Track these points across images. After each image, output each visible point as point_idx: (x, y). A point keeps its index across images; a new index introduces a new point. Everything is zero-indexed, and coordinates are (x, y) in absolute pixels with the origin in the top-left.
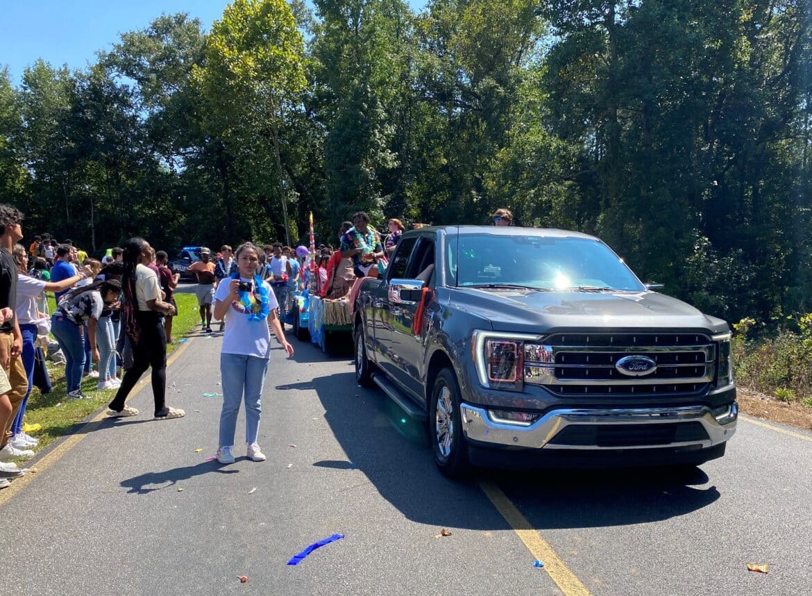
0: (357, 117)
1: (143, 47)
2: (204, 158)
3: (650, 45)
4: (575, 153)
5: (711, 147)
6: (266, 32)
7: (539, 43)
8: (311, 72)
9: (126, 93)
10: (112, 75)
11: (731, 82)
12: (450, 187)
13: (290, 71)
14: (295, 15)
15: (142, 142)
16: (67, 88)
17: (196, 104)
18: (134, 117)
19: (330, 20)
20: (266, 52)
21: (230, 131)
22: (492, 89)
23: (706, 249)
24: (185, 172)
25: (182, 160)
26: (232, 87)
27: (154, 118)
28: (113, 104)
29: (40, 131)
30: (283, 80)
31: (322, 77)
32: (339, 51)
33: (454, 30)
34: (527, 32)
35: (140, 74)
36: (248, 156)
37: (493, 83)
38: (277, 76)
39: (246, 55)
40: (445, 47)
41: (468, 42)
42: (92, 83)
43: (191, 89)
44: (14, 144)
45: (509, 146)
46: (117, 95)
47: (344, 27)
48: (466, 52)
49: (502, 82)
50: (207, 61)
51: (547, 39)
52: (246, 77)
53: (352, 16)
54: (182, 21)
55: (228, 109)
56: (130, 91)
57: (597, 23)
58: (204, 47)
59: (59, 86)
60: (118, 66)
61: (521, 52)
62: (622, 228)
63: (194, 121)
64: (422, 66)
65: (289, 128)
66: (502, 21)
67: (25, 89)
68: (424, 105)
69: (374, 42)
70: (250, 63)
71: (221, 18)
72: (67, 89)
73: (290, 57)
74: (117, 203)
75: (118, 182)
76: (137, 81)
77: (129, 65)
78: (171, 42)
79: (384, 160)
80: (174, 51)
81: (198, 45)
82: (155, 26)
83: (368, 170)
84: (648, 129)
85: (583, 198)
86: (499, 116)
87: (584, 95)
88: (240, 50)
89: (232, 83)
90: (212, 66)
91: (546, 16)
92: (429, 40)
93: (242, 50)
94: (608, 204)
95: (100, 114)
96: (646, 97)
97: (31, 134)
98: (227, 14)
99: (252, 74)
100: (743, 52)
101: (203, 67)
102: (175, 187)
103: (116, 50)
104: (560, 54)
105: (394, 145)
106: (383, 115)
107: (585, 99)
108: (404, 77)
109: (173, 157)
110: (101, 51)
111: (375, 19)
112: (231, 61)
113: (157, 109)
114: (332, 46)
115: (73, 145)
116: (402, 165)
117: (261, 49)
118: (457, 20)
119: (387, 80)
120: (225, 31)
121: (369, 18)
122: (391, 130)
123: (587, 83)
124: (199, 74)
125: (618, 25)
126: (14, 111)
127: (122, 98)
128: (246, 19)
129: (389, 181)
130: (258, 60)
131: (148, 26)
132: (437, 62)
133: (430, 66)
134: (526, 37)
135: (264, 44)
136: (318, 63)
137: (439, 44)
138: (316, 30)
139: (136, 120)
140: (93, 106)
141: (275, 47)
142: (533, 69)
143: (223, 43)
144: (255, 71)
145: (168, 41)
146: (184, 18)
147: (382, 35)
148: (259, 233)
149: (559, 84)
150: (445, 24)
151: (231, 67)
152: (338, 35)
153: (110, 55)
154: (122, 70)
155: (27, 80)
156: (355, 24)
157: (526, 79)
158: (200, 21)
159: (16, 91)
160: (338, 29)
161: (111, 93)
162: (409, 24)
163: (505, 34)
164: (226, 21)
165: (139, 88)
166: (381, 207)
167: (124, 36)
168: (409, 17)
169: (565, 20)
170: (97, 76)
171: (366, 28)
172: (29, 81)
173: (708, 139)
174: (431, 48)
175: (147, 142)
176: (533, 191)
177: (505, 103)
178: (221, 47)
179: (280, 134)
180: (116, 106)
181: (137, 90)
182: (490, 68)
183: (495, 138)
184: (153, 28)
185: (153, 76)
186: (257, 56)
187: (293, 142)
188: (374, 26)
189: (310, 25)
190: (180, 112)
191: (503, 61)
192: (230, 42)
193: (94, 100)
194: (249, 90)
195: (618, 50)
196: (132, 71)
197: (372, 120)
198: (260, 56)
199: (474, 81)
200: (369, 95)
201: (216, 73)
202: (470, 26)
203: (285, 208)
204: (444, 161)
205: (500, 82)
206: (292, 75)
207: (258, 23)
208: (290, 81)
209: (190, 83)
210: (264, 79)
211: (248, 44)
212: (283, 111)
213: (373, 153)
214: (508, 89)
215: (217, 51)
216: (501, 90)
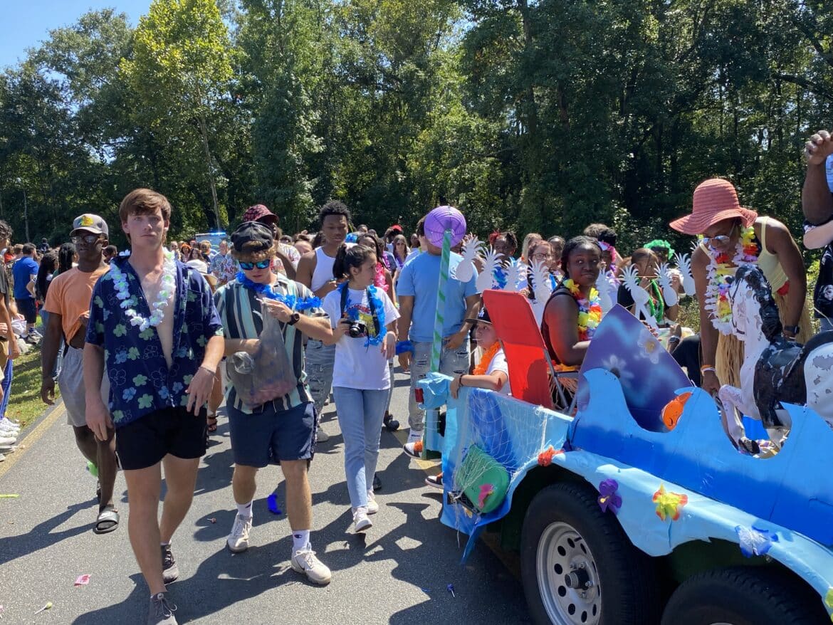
0: (283, 105)
1: (71, 43)
2: (135, 147)
3: (561, 27)
4: (495, 130)
5: (626, 120)
6: (192, 25)
7: (456, 25)
8: (237, 62)
9: (56, 88)
10: (43, 70)
11: (641, 59)
12: (375, 167)
13: (216, 61)
14: (218, 8)
15: (72, 134)
17: (124, 96)
18: (65, 111)
19: (252, 13)
20: (192, 44)
21: (159, 121)
22: (412, 73)
23: (625, 219)
24: (115, 162)
25: (112, 151)
26: (160, 79)
27: (84, 111)
28: (43, 98)
30: (210, 70)
32: (262, 42)
33: (374, 16)
34: (444, 17)
35: (70, 69)
36: (177, 144)
37: (413, 67)
38: (203, 67)
39: (173, 48)
40: (365, 33)
41: (388, 27)
42: (23, 80)
43: (121, 81)
45: (430, 127)
46: (47, 90)
47: (267, 19)
48: (386, 37)
49: (421, 66)
50: (135, 54)
51: (463, 24)
52: (174, 69)
53: (274, 7)
54: (109, 17)
55: (156, 100)
56: (60, 86)
57: (509, 8)
58: (131, 41)
60: (48, 62)
61: (439, 35)
62: (543, 203)
63: (124, 113)
64: (344, 52)
65: (216, 117)
66: (420, 6)
68: (346, 89)
69: (296, 32)
70: (177, 56)
71: (148, 13)
73: (216, 48)
74: (49, 194)
75: (50, 174)
76: (66, 76)
77: (58, 61)
78: (99, 38)
79: (310, 145)
80: (102, 46)
81: (125, 39)
82: (82, 22)
83: (294, 155)
84: (564, 107)
85: (505, 174)
86: (420, 99)
87: (500, 78)
88: (167, 43)
89: (160, 75)
92: (349, 26)
93: (169, 43)
94: (528, 181)
95: (32, 109)
96: (560, 76)
98: (153, 9)
99: (179, 66)
100: (651, 31)
101: (131, 60)
102: (106, 176)
103: (45, 47)
104: (475, 39)
105: (320, 130)
106: (308, 102)
107: (501, 81)
108: (327, 63)
109: (103, 147)
110: (31, 48)
111: (297, 10)
112: (159, 54)
113: (86, 102)
114: (257, 36)
115: (6, 140)
116: (328, 149)
117: (187, 42)
118: (377, 7)
119: (310, 68)
120: (152, 26)
121: (290, 9)
122: (316, 115)
123: (504, 65)
124: (127, 67)
125: (532, 7)
127: (51, 92)
128: (172, 13)
129: (315, 165)
130: (185, 52)
131: (76, 23)
132: (358, 49)
133: (351, 52)
134: (443, 21)
135: (190, 36)
136: (243, 53)
137: (359, 30)
138: (240, 21)
139: (66, 113)
140: (25, 101)
141: (201, 39)
142: (451, 50)
143: (151, 37)
144: (182, 62)
145: (96, 35)
146: (111, 13)
147: (304, 25)
148: (189, 218)
149: (476, 67)
150: (364, 11)
151: (158, 60)
152: (262, 26)
153: (40, 51)
154: (52, 66)
156: (277, 14)
157: (445, 62)
158: (126, 15)
160: (260, 21)
161: (41, 89)
162: (330, 12)
163: (423, 19)
164: (153, 16)
165: (68, 82)
166: (309, 190)
167: (52, 33)
168: (330, 5)
169: (479, 6)
170: (27, 72)
171: (289, 19)
173: (623, 114)
174: (352, 34)
175: (77, 134)
176: (455, 170)
177: (425, 86)
178: (148, 42)
179: (207, 122)
180: (46, 100)
181: (67, 84)
182: (410, 52)
183: (416, 120)
184: (81, 24)
185: (82, 70)
186: (183, 47)
187: (220, 129)
188: (295, 17)
189: (233, 15)
190: (109, 104)
191: (422, 44)
193: (25, 96)
194: (177, 81)
195: (531, 34)
196: (62, 66)
197: (297, 107)
198: (186, 48)
199: (395, 65)
200: (294, 83)
201: (145, 66)
202: (389, 12)
203: (215, 194)
204: (369, 143)
205: (419, 65)
206: (218, 65)
207: (184, 16)
208: (216, 71)
209: (119, 76)
210: (191, 70)
211: (174, 37)
212: (210, 100)
213: (299, 138)
214: (428, 72)
215: (144, 46)
216: (421, 74)
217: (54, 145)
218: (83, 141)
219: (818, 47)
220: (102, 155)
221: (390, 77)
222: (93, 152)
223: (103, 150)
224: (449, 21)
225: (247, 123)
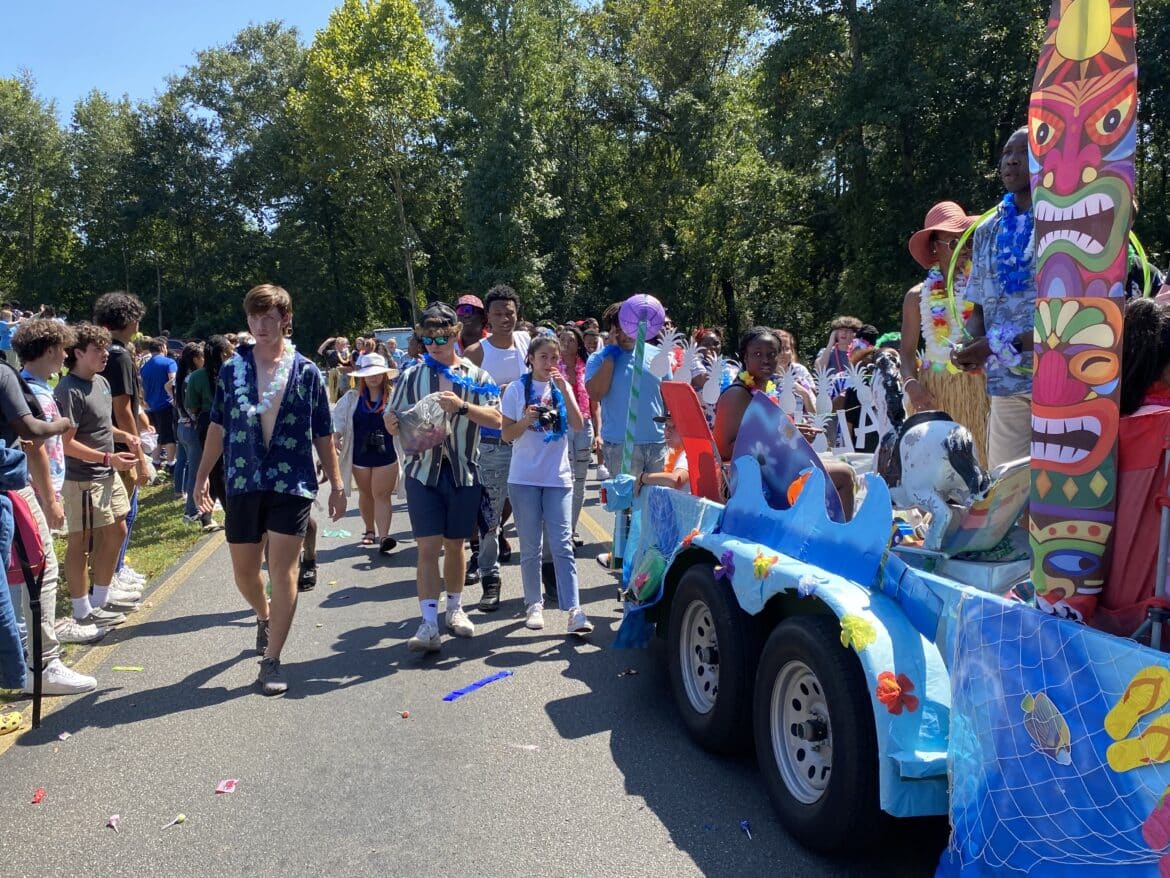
0: (507, 151)
1: (225, 68)
2: (306, 209)
3: (906, 38)
4: (805, 187)
6: (385, 41)
7: (753, 39)
8: (444, 92)
9: (203, 129)
10: (186, 106)
12: (631, 239)
13: (416, 92)
14: (421, 17)
15: (222, 192)
16: (128, 126)
17: (292, 139)
18: (214, 159)
19: (468, 24)
20: (385, 67)
21: (338, 174)
22: (687, 106)
24: (277, 230)
25: (274, 215)
26: (341, 117)
27: (238, 160)
28: (186, 143)
29: (94, 182)
30: (408, 104)
32: (481, 65)
33: (635, 26)
34: (736, 27)
35: (221, 103)
36: (361, 206)
37: (689, 97)
38: (399, 100)
39: (359, 73)
40: (622, 50)
41: (655, 42)
42: (160, 118)
43: (288, 120)
44: (63, 201)
45: (712, 182)
46: (192, 132)
47: (488, 32)
48: (652, 56)
49: (702, 95)
50: (308, 83)
51: (763, 35)
52: (360, 103)
53: (498, 16)
54: (275, 32)
55: (335, 144)
56: (208, 126)
57: (830, 12)
58: (304, 65)
59: (119, 124)
60: (193, 94)
61: (728, 53)
62: (872, 291)
63: (291, 162)
64: (593, 78)
65: (415, 169)
66: (701, 12)
67: (76, 128)
68: (594, 130)
69: (528, 50)
70: (365, 84)
71: (326, 26)
72: (129, 128)
73: (417, 73)
74: (189, 273)
75: (192, 246)
76: (216, 113)
77: (207, 92)
78: (261, 61)
79: (543, 207)
80: (265, 72)
81: (296, 62)
82: (240, 40)
83: (521, 221)
84: (908, 153)
85: (818, 249)
86: (698, 142)
87: (816, 111)
88: (351, 67)
89: (341, 110)
90: (314, 89)
92: (601, 42)
93: (354, 67)
94: (852, 258)
95: (171, 157)
96: (902, 109)
97: (83, 187)
98: (334, 21)
99: (367, 98)
101: (302, 91)
102: (267, 250)
103: (190, 74)
104: (780, 56)
105: (556, 186)
106: (541, 148)
107: (815, 114)
108: (569, 94)
109: (263, 210)
110: (172, 76)
111: (529, 18)
112: (340, 82)
113: (242, 149)
114: (473, 57)
115: (136, 199)
116: (566, 214)
117: (378, 64)
118: (640, 14)
119: (546, 100)
121: (520, 18)
122: (551, 166)
123: (820, 93)
124: (297, 101)
125: (862, 10)
126: (62, 158)
127: (197, 135)
128: (359, 26)
129: (549, 234)
130: (375, 79)
131: (231, 40)
132: (612, 72)
133: (604, 78)
134: (734, 32)
135: (382, 57)
136: (453, 81)
137: (614, 47)
138: (451, 37)
139: (215, 164)
140: (162, 147)
141: (396, 61)
142: (743, 73)
143: (329, 59)
144: (371, 93)
145: (257, 58)
146: (278, 27)
147: (538, 39)
148: (375, 308)
149: (781, 96)
150: (624, 19)
151: (339, 90)
152: (480, 42)
153: (183, 80)
154: (199, 99)
155: (78, 117)
156: (502, 26)
157: (735, 90)
158: (298, 30)
159: (66, 132)
160: (478, 34)
161: (184, 130)
162: (574, 22)
163: (706, 29)
164: (333, 30)
165: (219, 121)
166: (539, 270)
167: (200, 56)
168: (574, 12)
169: (787, 10)
170: (167, 108)
171: (518, 31)
172: (81, 119)
174: (605, 53)
175: (229, 192)
176: (746, 242)
177: (706, 123)
178: (326, 65)
179: (403, 176)
180: (189, 146)
181: (217, 124)
182: (685, 76)
183: (692, 172)
184: (238, 42)
186: (372, 72)
187: (420, 186)
188: (527, 28)
190: (272, 151)
191: (703, 65)
192: (338, 57)
193: (162, 140)
194: (363, 119)
195: (861, 49)
196: (211, 100)
197: (526, 154)
198: (377, 74)
199: (663, 97)
200: (522, 121)
201: (320, 99)
202: (657, 21)
203: (410, 275)
204: (624, 205)
205: (697, 95)
206: (419, 97)
207: (374, 30)
208: (416, 104)
209: (286, 113)
210: (382, 104)
211: (361, 59)
212: (408, 145)
213: (528, 198)
214: (710, 104)
215: (320, 71)
216: (701, 107)
217: (199, 206)
218: (237, 202)
220: (260, 220)
221: (655, 112)
222: (249, 216)
223: (262, 213)
224: (743, 33)
225: (457, 177)
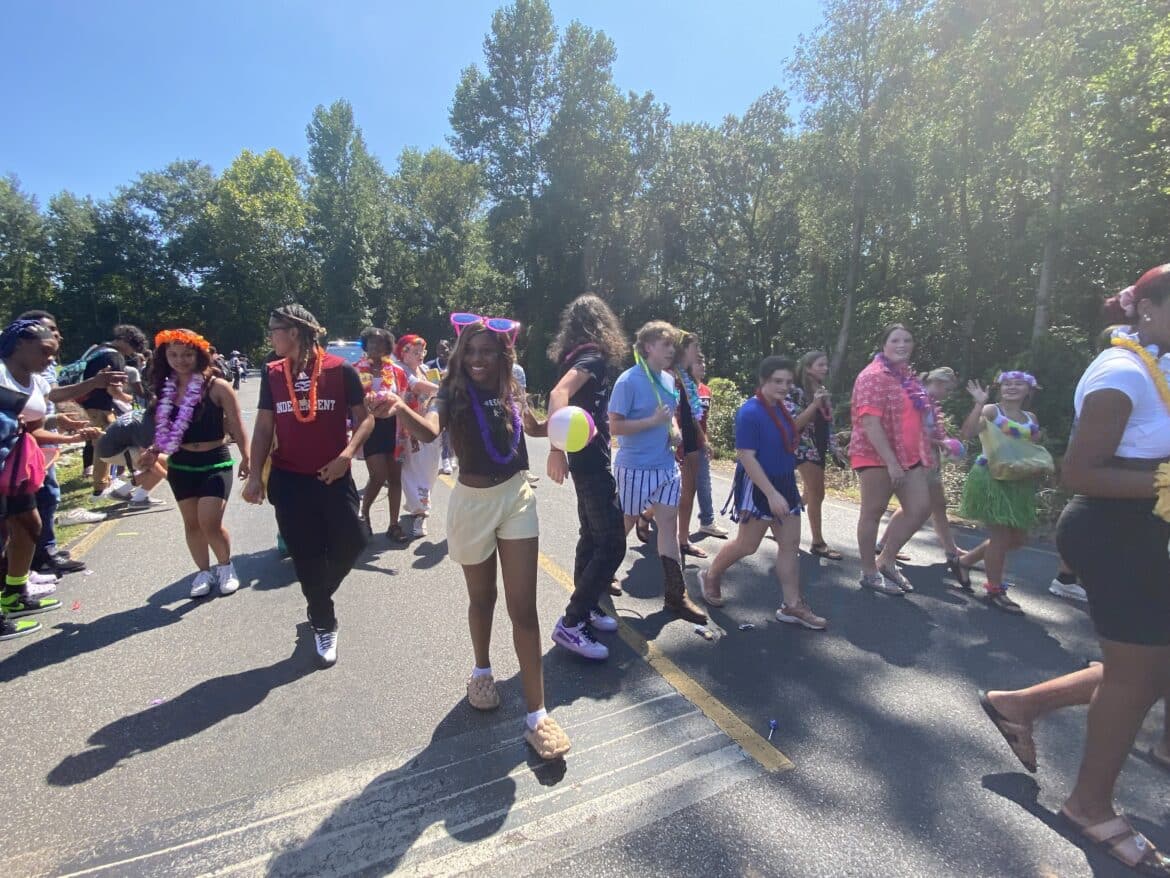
0: (348, 250)
1: (160, 185)
2: (221, 275)
4: (510, 283)
6: (271, 181)
7: (482, 204)
8: (309, 214)
9: (147, 221)
10: (134, 206)
11: (609, 241)
12: (422, 304)
13: (291, 212)
14: (292, 168)
15: (162, 261)
16: (91, 215)
17: (210, 233)
18: (155, 242)
19: (322, 176)
20: (270, 196)
21: (242, 256)
22: (449, 235)
24: (203, 287)
25: (200, 277)
26: (243, 222)
27: (173, 243)
28: (135, 230)
29: (67, 250)
30: (286, 219)
31: (318, 218)
32: (331, 200)
33: (419, 190)
34: (473, 197)
35: (159, 207)
36: (258, 275)
37: (449, 231)
38: (280, 215)
39: (254, 198)
40: (413, 202)
41: (430, 199)
42: (115, 212)
43: (206, 221)
44: (44, 260)
45: (463, 276)
46: (139, 222)
47: (335, 182)
48: (429, 207)
49: (457, 230)
50: (220, 200)
51: (487, 204)
52: (255, 215)
53: (340, 174)
54: (195, 167)
55: (238, 239)
56: (151, 220)
57: (521, 195)
58: (216, 189)
59: (84, 214)
60: (138, 199)
61: (469, 210)
63: (210, 247)
64: (396, 215)
65: (291, 256)
66: (455, 187)
67: (51, 214)
68: (398, 243)
69: (359, 195)
71: (231, 168)
73: (291, 201)
74: (141, 310)
75: (143, 293)
76: (156, 212)
77: (148, 199)
78: (186, 183)
79: (370, 282)
80: (189, 190)
81: (211, 187)
82: (170, 169)
83: (357, 289)
84: (559, 270)
86: (455, 255)
87: (514, 245)
88: (249, 194)
89: (243, 219)
91: (486, 187)
92: (400, 196)
95: (124, 238)
96: (554, 248)
97: (59, 252)
98: (235, 164)
99: (259, 213)
100: (616, 222)
101: (216, 204)
102: (195, 298)
103: (136, 186)
104: (496, 214)
106: (368, 250)
107: (514, 247)
108: (383, 222)
109: (191, 274)
110: (122, 187)
111: (358, 177)
112: (241, 201)
113: (175, 236)
114: (326, 196)
115: (100, 262)
116: (384, 287)
117: (266, 194)
118: (421, 183)
119: (370, 224)
121: (354, 177)
122: (375, 261)
123: (516, 236)
124: (213, 210)
125: (536, 196)
126: (42, 232)
127: (142, 225)
128: (252, 170)
129: (374, 298)
130: (264, 202)
131: (164, 168)
132: (407, 213)
133: (403, 215)
134: (472, 200)
135: (268, 190)
136: (314, 208)
137: (408, 199)
138: (312, 182)
139: (157, 244)
140: (117, 230)
141: (278, 193)
142: (478, 222)
143: (234, 187)
144: (262, 210)
146: (197, 164)
147: (365, 190)
149: (497, 235)
150: (413, 185)
151: (241, 206)
152: (330, 188)
153: (131, 190)
154: (143, 203)
155: (53, 207)
157: (474, 230)
158: (211, 167)
159: (44, 216)
160: (329, 183)
161: (133, 221)
162: (385, 183)
163: (458, 196)
164: (235, 170)
166: (370, 316)
167: (142, 176)
168: (384, 178)
170: (119, 206)
171: (352, 184)
172: (56, 208)
173: (597, 278)
174: (403, 203)
175: (167, 262)
177: (460, 246)
178: (232, 190)
179: (284, 260)
180: (137, 231)
181: (157, 219)
182: (447, 220)
183: (452, 272)
186: (263, 198)
187: (296, 266)
188: (358, 183)
189: (305, 177)
190: (196, 239)
191: (456, 215)
192: (240, 186)
193: (118, 226)
194: (257, 225)
195: (535, 216)
196: (152, 204)
197: (360, 252)
198: (266, 199)
199: (438, 227)
200: (357, 234)
201: (228, 210)
202: (431, 188)
204: (417, 285)
205: (454, 230)
207: (262, 173)
208: (291, 219)
209: (205, 217)
210: (269, 217)
211: (254, 189)
212: (287, 242)
213: (361, 276)
214: (461, 236)
215: (229, 193)
216: (456, 237)
217: (146, 269)
218: (173, 268)
219: (718, 246)
220: (190, 281)
221: (432, 237)
222: (182, 277)
223: (191, 276)
224: (477, 201)
225: (318, 263)
